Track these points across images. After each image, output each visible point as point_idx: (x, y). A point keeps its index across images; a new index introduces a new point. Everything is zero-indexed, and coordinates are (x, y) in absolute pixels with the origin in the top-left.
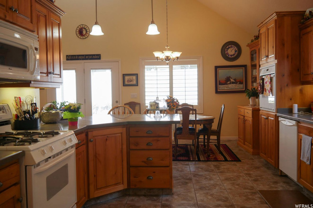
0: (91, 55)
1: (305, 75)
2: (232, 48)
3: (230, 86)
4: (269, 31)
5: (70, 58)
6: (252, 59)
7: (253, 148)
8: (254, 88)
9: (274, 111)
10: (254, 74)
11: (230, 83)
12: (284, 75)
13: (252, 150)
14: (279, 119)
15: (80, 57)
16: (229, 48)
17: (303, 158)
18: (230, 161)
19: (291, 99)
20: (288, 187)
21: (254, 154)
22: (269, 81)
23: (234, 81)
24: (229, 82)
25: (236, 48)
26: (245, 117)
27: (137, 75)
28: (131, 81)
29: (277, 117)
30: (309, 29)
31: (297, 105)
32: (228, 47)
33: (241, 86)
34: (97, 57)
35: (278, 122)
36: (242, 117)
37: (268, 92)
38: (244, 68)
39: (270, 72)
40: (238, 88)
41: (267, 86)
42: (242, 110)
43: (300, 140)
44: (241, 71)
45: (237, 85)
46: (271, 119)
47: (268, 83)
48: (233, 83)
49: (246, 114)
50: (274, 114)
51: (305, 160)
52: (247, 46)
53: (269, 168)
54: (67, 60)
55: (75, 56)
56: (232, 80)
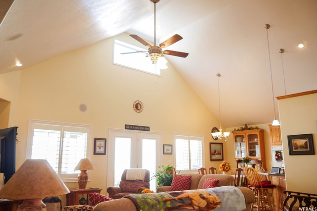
0: (143, 127)
5: (128, 127)
15: (136, 128)
27: (171, 145)
28: (168, 150)
34: (146, 129)
40: (220, 158)
44: (220, 147)
54: (126, 128)
55: (132, 126)
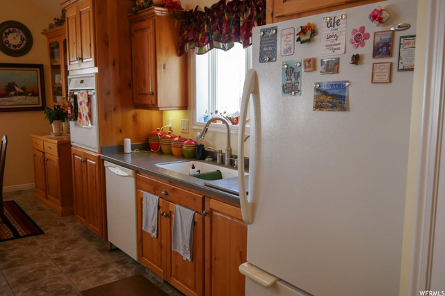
1: (139, 94)
2: (15, 34)
3: (15, 98)
4: (83, 16)
6: (52, 55)
7: (63, 204)
8: (59, 106)
9: (97, 151)
10: (56, 82)
11: (15, 95)
12: (109, 93)
13: (60, 209)
14: (105, 164)
16: (10, 32)
17: (146, 227)
18: (25, 236)
19: (121, 131)
20: (124, 270)
21: (64, 214)
22: (87, 101)
23: (21, 91)
24: (12, 93)
25: (22, 33)
26: (46, 155)
29: (101, 161)
30: (144, 24)
31: (129, 140)
32: (7, 31)
33: (35, 99)
35: (104, 168)
36: (40, 154)
37: (84, 119)
38: (38, 70)
39: (86, 86)
40: (31, 103)
41: (83, 109)
42: (40, 143)
43: (139, 199)
44: (33, 74)
45: (28, 98)
46: (90, 163)
47: (84, 105)
48: (20, 94)
49: (47, 150)
50: (97, 155)
51: (149, 231)
52: (43, 33)
53: (90, 239)
56: (18, 89)
